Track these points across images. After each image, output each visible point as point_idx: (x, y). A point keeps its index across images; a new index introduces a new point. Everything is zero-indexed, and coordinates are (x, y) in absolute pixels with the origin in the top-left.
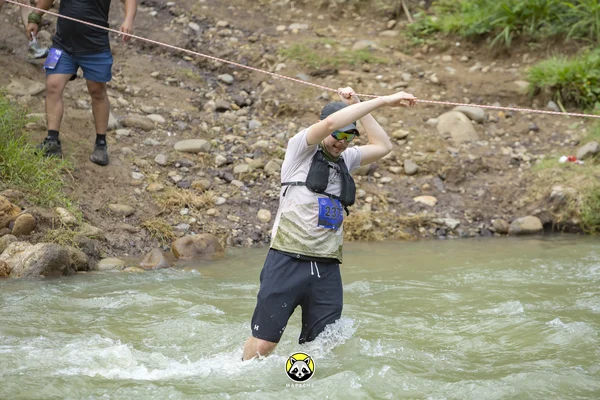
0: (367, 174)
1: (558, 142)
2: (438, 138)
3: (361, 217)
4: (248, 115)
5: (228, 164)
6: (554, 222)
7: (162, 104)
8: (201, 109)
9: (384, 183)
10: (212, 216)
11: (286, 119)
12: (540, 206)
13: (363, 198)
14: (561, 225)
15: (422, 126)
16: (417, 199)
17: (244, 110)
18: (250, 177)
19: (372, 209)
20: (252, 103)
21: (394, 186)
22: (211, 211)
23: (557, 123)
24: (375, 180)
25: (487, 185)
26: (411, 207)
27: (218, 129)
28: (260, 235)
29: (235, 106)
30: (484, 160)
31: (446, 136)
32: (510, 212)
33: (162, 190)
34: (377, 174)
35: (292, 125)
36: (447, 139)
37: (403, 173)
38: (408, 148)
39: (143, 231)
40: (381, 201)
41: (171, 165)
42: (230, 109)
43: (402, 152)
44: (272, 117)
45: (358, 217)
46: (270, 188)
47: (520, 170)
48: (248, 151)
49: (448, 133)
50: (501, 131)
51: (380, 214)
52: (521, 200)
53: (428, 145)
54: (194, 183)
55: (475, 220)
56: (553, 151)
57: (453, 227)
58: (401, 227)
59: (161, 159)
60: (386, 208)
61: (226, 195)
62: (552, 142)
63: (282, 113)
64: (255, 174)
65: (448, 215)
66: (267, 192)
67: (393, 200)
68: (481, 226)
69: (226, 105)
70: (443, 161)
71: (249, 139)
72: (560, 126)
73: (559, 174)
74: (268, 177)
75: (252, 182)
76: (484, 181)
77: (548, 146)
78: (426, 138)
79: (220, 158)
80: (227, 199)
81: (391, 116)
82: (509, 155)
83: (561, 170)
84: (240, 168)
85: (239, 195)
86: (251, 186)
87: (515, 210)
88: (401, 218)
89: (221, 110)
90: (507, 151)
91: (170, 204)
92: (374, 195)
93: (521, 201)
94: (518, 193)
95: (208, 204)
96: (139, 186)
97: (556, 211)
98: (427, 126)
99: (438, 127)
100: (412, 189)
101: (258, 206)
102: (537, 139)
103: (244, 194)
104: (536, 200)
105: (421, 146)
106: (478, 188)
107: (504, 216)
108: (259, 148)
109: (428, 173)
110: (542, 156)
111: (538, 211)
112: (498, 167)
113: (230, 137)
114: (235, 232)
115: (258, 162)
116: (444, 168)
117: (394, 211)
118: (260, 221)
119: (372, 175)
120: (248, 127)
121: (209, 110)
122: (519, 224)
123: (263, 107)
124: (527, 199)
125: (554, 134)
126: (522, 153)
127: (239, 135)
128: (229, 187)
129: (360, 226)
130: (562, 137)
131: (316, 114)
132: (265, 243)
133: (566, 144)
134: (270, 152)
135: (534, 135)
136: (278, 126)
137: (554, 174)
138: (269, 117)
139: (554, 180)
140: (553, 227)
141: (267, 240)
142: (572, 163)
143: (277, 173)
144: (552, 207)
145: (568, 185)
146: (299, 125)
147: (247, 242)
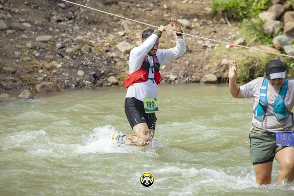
1: (225, 38)
2: (167, 36)
4: (73, 24)
5: (62, 48)
6: (223, 77)
7: (30, 18)
8: (49, 20)
10: (55, 73)
11: (92, 26)
12: (216, 69)
14: (226, 79)
17: (71, 21)
18: (74, 54)
20: (75, 18)
22: (54, 71)
23: (225, 29)
25: (190, 59)
27: (58, 30)
28: (79, 83)
29: (66, 19)
30: (189, 47)
31: (170, 35)
32: (201, 72)
33: (30, 61)
35: (95, 29)
39: (20, 80)
41: (35, 48)
42: (64, 21)
44: (85, 25)
46: (85, 60)
47: (206, 51)
48: (73, 42)
49: (172, 33)
50: (197, 33)
53: (162, 39)
54: (46, 57)
55: (184, 76)
57: (174, 79)
59: (29, 45)
61: (62, 63)
62: (222, 38)
63: (89, 23)
64: (76, 53)
65: (171, 73)
66: (82, 62)
68: (187, 79)
69: (62, 19)
70: (169, 47)
71: (73, 36)
72: (226, 30)
73: (225, 53)
74: (82, 54)
75: (75, 57)
76: (189, 57)
77: (220, 40)
79: (59, 45)
80: (62, 65)
81: (144, 25)
82: (201, 44)
83: (226, 52)
84: (68, 50)
85: (68, 64)
86: (74, 59)
87: (203, 71)
89: (59, 21)
90: (200, 42)
91: (34, 67)
93: (206, 67)
94: (205, 63)
95: (53, 67)
96: (18, 58)
97: (224, 71)
101: (78, 69)
102: (215, 36)
103: (71, 63)
104: (214, 66)
106: (186, 60)
107: (198, 74)
108: (78, 40)
110: (217, 45)
111: (215, 72)
112: (196, 50)
113: (64, 35)
114: (66, 81)
115: (78, 47)
118: (79, 76)
120: (73, 29)
121: (53, 21)
122: (206, 78)
123: (80, 20)
124: (210, 66)
125: (223, 34)
126: (207, 43)
127: (69, 33)
128: (63, 59)
130: (227, 35)
131: (107, 23)
132: (81, 87)
133: (229, 39)
134: (84, 42)
135: (214, 34)
136: (88, 29)
137: (223, 54)
138: (83, 25)
139: (223, 56)
140: (222, 79)
141: (82, 85)
142: (232, 48)
143: (87, 53)
144: (222, 70)
145: (230, 59)
146: (98, 29)
147: (72, 86)
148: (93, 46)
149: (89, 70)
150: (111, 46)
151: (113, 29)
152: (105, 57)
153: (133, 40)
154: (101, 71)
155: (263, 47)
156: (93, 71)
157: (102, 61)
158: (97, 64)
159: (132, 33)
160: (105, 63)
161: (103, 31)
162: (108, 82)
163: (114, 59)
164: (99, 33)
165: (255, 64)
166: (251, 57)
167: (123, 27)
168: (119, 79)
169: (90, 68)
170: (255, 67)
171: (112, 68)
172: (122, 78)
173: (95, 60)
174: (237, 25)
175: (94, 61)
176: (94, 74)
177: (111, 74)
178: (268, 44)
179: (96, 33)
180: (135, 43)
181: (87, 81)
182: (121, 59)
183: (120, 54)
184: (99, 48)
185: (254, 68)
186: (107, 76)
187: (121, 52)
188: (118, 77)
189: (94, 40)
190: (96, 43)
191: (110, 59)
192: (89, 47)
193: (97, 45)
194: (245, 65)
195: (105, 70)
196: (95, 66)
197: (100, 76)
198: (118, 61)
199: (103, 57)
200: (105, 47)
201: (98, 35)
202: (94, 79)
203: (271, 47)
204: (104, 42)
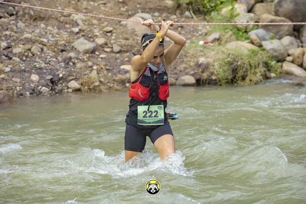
0: (91, 53)
1: (195, 34)
2: (129, 32)
3: (92, 78)
4: (16, 20)
5: (9, 48)
6: (202, 79)
9: (102, 58)
10: (3, 79)
11: (39, 22)
12: (193, 70)
13: (91, 67)
14: (206, 80)
15: (118, 26)
16: (122, 67)
17: (13, 18)
18: (24, 55)
19: (98, 73)
20: (17, 14)
21: (108, 59)
22: (2, 76)
24: (96, 56)
26: (119, 72)
28: (34, 90)
29: (7, 15)
31: (133, 31)
32: (176, 74)
34: (97, 53)
35: (43, 25)
36: (134, 32)
37: (112, 52)
38: (113, 37)
40: (102, 69)
42: (5, 17)
43: (111, 40)
44: (30, 21)
45: (91, 78)
46: (36, 62)
48: (20, 40)
49: (134, 29)
51: (102, 76)
52: (182, 66)
53: (125, 35)
56: (194, 38)
58: (116, 83)
60: (105, 72)
61: (10, 66)
62: (192, 33)
63: (35, 19)
66: (35, 64)
67: (109, 68)
69: (2, 15)
70: (135, 45)
71: (19, 34)
73: (201, 51)
74: (33, 55)
75: (24, 58)
77: (190, 36)
78: (123, 32)
79: (4, 44)
80: (11, 68)
81: (100, 20)
83: (202, 49)
84: (16, 50)
85: (18, 67)
86: (24, 61)
87: (178, 72)
88: (115, 78)
92: (97, 65)
94: (179, 62)
97: (203, 72)
98: (121, 25)
99: (128, 26)
100: (119, 61)
101: (30, 73)
102: (183, 32)
103: (21, 65)
104: (190, 66)
105: (121, 36)
107: (173, 76)
108: (26, 38)
109: (127, 52)
110: (189, 41)
111: (192, 72)
113: (7, 33)
114: (18, 88)
115: (28, 46)
116: (136, 49)
117: (110, 74)
118: (33, 82)
119: (94, 53)
120: (17, 27)
122: (182, 80)
123: (24, 16)
124: (184, 65)
125: (192, 29)
127: (12, 31)
128: (11, 61)
129: (93, 83)
130: (197, 31)
131: (57, 19)
132: (37, 95)
133: (200, 35)
134: (33, 41)
135: (181, 30)
136: (35, 26)
137: (198, 51)
138: (28, 21)
139: (199, 55)
140: (201, 81)
141: (38, 93)
142: (207, 45)
143: (39, 53)
144: (200, 70)
145: (208, 57)
146: (47, 25)
147: (26, 94)
148: (45, 45)
149: (45, 73)
150: (67, 45)
151: (64, 25)
152: (61, 57)
153: (90, 37)
154: (58, 75)
155: (239, 43)
156: (49, 75)
157: (59, 62)
158: (52, 67)
159: (89, 29)
160: (63, 64)
161: (53, 28)
162: (68, 88)
163: (73, 60)
164: (49, 30)
165: (238, 62)
166: (232, 55)
167: (76, 22)
168: (82, 84)
169: (45, 71)
170: (237, 65)
171: (72, 71)
172: (86, 82)
173: (50, 61)
174: (205, 19)
175: (48, 63)
176: (51, 79)
177: (72, 78)
178: (244, 39)
179: (46, 31)
180: (93, 41)
181: (44, 88)
182: (80, 59)
183: (78, 55)
184: (53, 47)
185: (237, 67)
186: (67, 81)
187: (79, 51)
188: (81, 81)
189: (46, 39)
190: (48, 41)
191: (67, 61)
192: (41, 46)
193: (49, 44)
194: (226, 63)
195: (64, 73)
196: (51, 69)
197: (59, 81)
198: (77, 63)
199: (59, 58)
200: (59, 46)
201: (48, 33)
202: (51, 85)
203: (248, 42)
204: (58, 40)
